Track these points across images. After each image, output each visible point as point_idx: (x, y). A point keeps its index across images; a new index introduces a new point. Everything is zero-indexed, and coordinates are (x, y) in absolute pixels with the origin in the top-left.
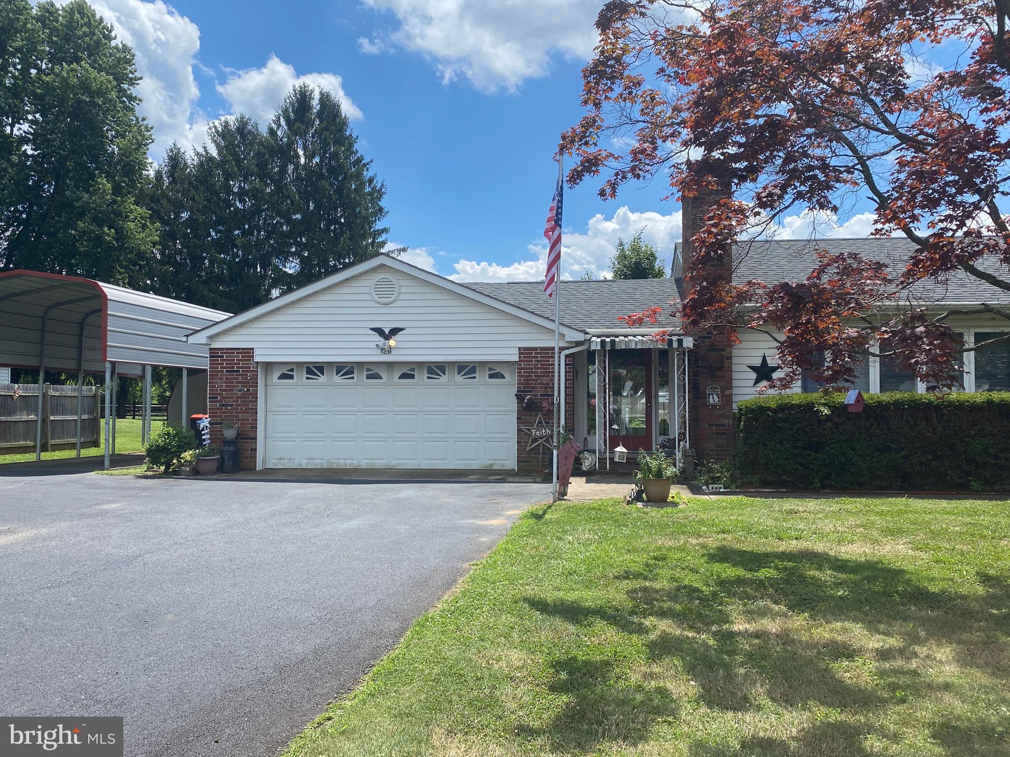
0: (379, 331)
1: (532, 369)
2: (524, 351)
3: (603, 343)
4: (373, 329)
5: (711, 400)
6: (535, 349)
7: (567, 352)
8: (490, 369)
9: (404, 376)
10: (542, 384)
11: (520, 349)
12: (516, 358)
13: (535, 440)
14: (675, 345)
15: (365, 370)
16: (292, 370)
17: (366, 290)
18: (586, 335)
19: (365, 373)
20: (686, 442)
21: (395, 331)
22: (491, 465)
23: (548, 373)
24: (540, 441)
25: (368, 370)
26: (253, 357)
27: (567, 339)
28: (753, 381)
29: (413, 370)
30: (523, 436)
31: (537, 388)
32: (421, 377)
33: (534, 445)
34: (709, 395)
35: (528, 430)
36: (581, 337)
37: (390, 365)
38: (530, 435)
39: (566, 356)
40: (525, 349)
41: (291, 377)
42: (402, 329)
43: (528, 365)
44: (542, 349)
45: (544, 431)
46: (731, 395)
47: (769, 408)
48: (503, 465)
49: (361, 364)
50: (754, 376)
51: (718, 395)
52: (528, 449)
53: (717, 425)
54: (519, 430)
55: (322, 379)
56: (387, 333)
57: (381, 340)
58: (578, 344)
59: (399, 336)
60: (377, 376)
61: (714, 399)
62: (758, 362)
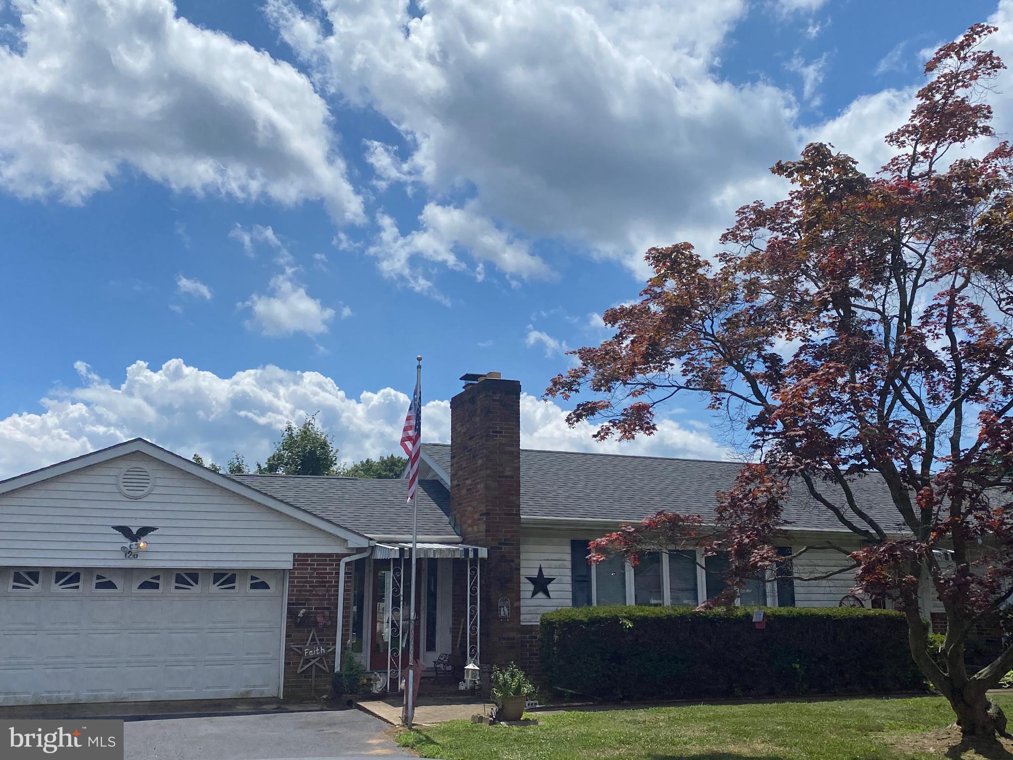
0: (125, 531)
1: (306, 578)
2: (300, 559)
5: (502, 613)
6: (312, 555)
7: (347, 559)
8: (253, 578)
9: (145, 585)
10: (318, 595)
11: (294, 555)
12: (290, 566)
13: (307, 661)
14: (471, 555)
17: (112, 480)
18: (371, 542)
21: (145, 531)
22: (248, 692)
24: (313, 662)
25: (99, 577)
28: (531, 593)
30: (292, 657)
31: (311, 600)
32: (168, 588)
33: (306, 667)
34: (500, 607)
35: (300, 649)
36: (364, 543)
37: (127, 572)
38: (301, 656)
39: (347, 564)
40: (300, 555)
42: (153, 529)
43: (302, 573)
44: (319, 555)
45: (317, 650)
46: (519, 608)
48: (262, 692)
49: (89, 570)
51: (508, 607)
52: (299, 671)
53: (508, 639)
54: (288, 650)
56: (135, 533)
58: (360, 550)
60: (111, 585)
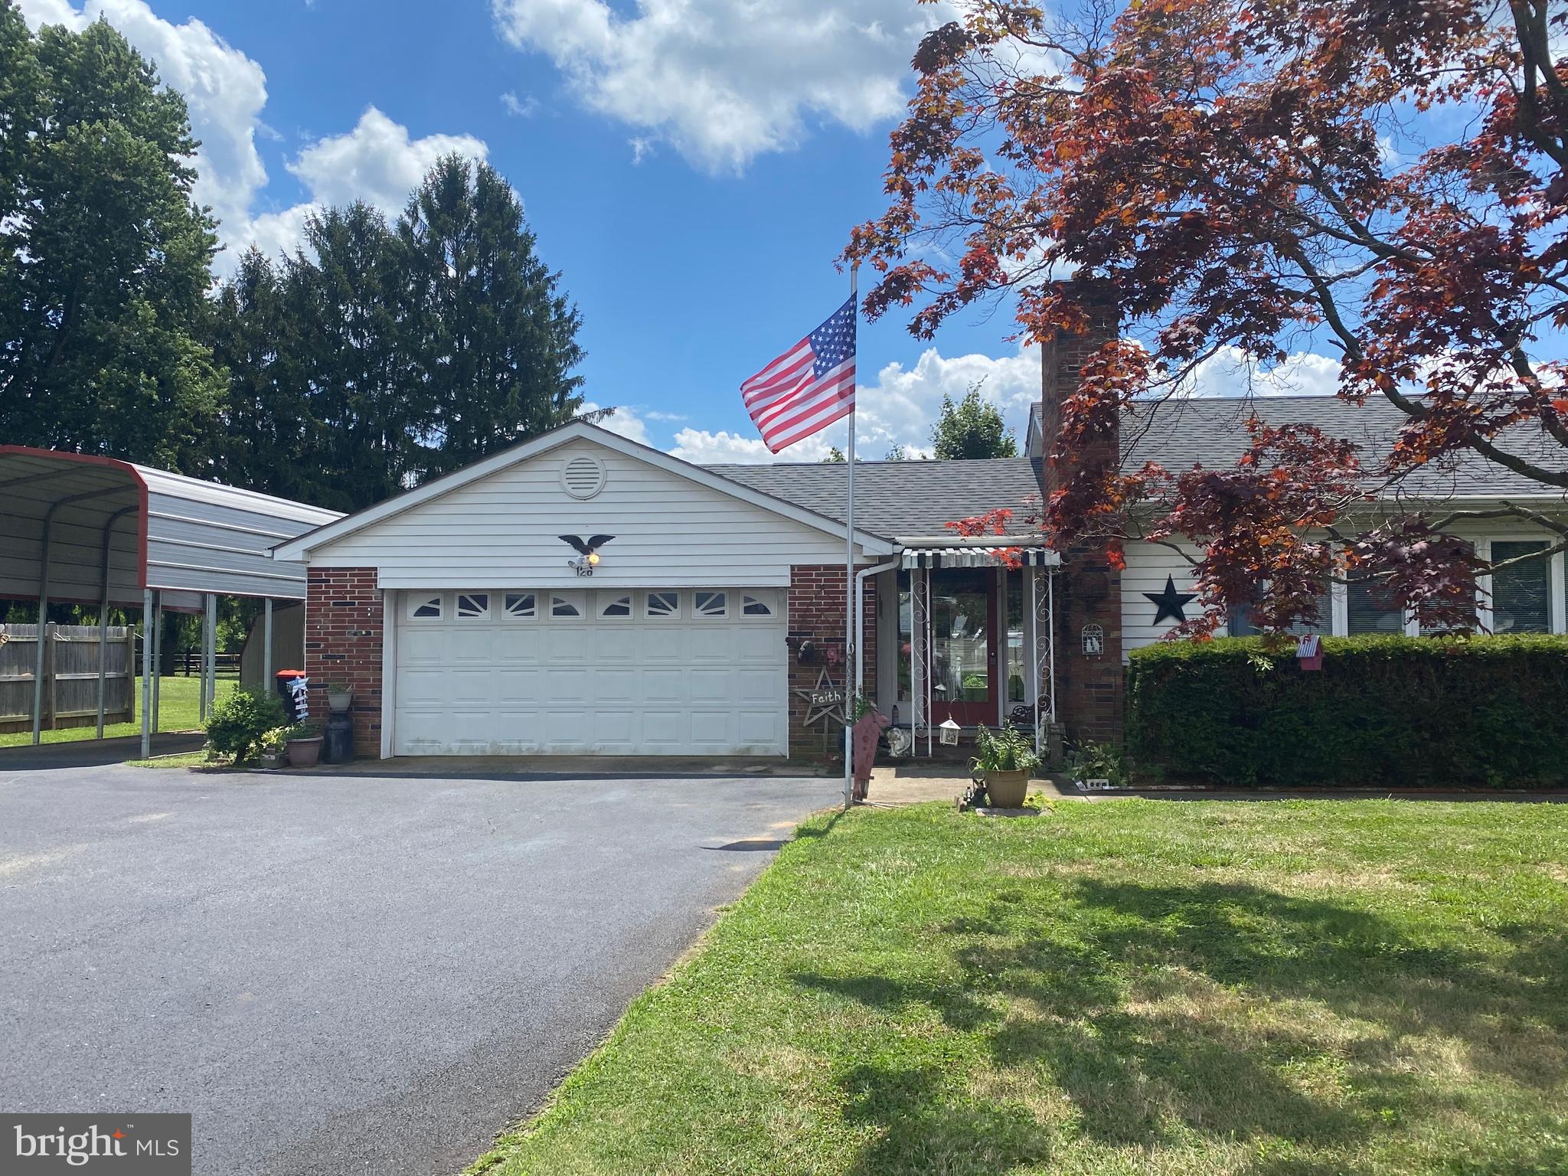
0: (574, 541)
1: (811, 598)
2: (800, 573)
3: (922, 558)
4: (563, 538)
5: (1089, 646)
6: (816, 567)
7: (866, 572)
8: (747, 599)
9: (612, 610)
10: (828, 622)
11: (792, 567)
12: (787, 583)
13: (817, 710)
14: (1033, 562)
15: (551, 601)
16: (437, 602)
17: (554, 477)
18: (896, 547)
19: (552, 606)
20: (1050, 712)
21: (598, 541)
22: (748, 749)
23: (837, 604)
24: (825, 711)
25: (556, 601)
26: (375, 581)
27: (867, 552)
28: (1154, 617)
29: (627, 601)
30: (798, 704)
31: (819, 628)
32: (639, 613)
33: (816, 717)
34: (1085, 639)
35: (807, 694)
36: (887, 549)
37: (591, 594)
38: (809, 702)
39: (865, 579)
40: (801, 567)
41: (436, 613)
42: (609, 538)
43: (805, 592)
44: (827, 567)
45: (830, 696)
46: (1119, 640)
47: (1178, 660)
48: (767, 749)
49: (544, 592)
50: (1154, 609)
51: (1099, 639)
52: (806, 723)
53: (1099, 686)
54: (792, 694)
55: (484, 615)
56: (586, 543)
57: (576, 555)
58: (883, 559)
59: (605, 549)
60: (570, 611)
61: (1093, 646)
62: (1160, 588)
